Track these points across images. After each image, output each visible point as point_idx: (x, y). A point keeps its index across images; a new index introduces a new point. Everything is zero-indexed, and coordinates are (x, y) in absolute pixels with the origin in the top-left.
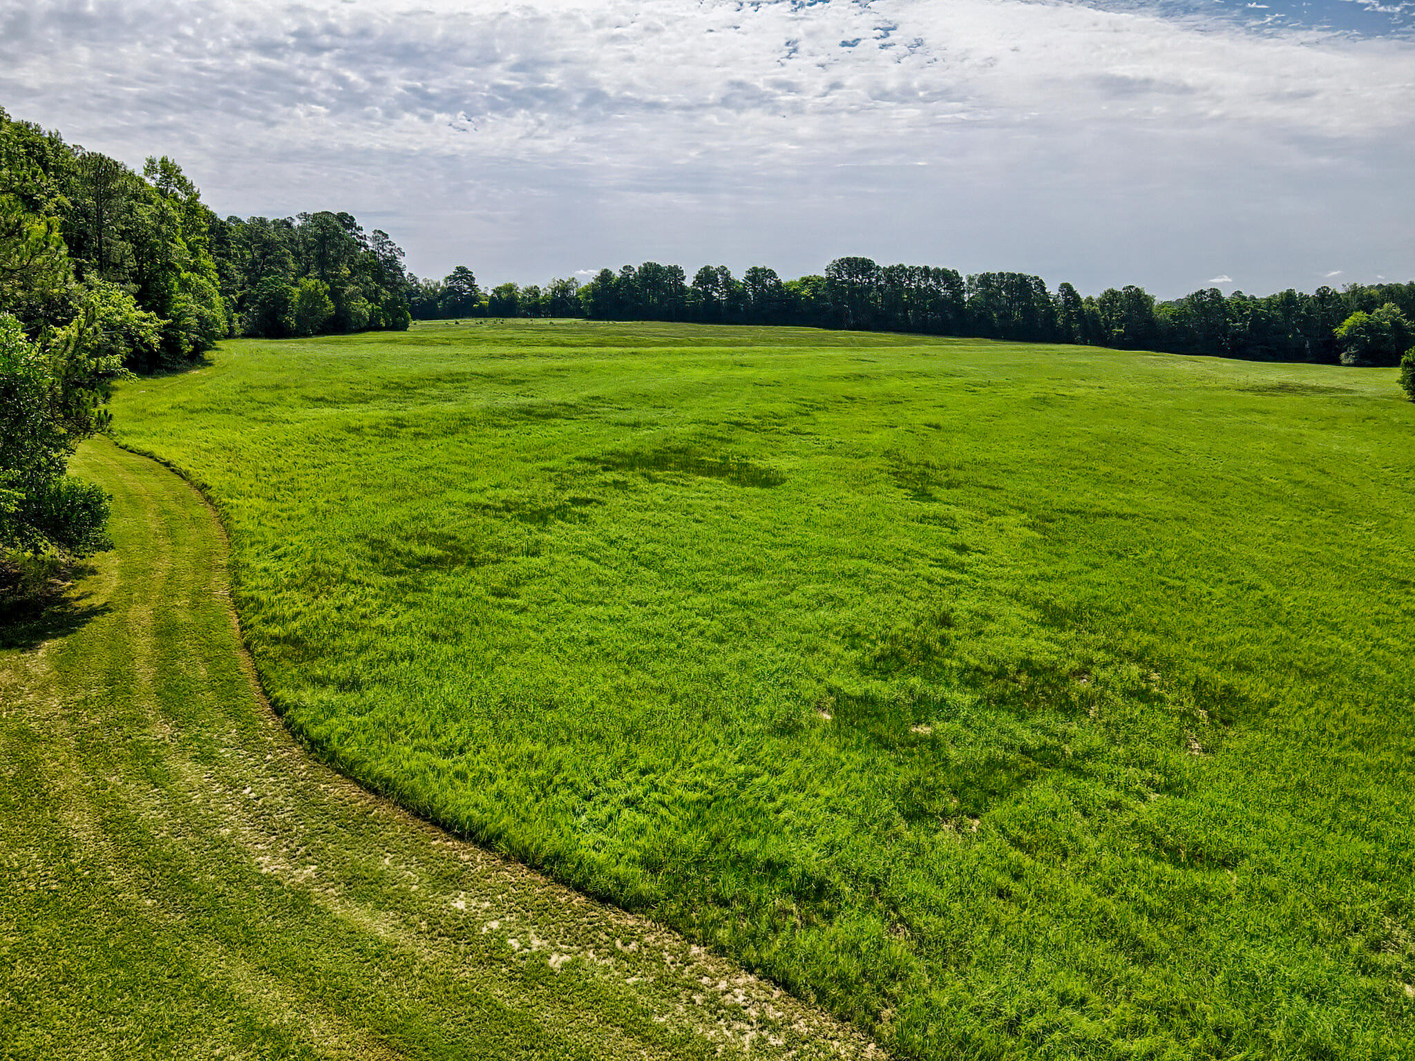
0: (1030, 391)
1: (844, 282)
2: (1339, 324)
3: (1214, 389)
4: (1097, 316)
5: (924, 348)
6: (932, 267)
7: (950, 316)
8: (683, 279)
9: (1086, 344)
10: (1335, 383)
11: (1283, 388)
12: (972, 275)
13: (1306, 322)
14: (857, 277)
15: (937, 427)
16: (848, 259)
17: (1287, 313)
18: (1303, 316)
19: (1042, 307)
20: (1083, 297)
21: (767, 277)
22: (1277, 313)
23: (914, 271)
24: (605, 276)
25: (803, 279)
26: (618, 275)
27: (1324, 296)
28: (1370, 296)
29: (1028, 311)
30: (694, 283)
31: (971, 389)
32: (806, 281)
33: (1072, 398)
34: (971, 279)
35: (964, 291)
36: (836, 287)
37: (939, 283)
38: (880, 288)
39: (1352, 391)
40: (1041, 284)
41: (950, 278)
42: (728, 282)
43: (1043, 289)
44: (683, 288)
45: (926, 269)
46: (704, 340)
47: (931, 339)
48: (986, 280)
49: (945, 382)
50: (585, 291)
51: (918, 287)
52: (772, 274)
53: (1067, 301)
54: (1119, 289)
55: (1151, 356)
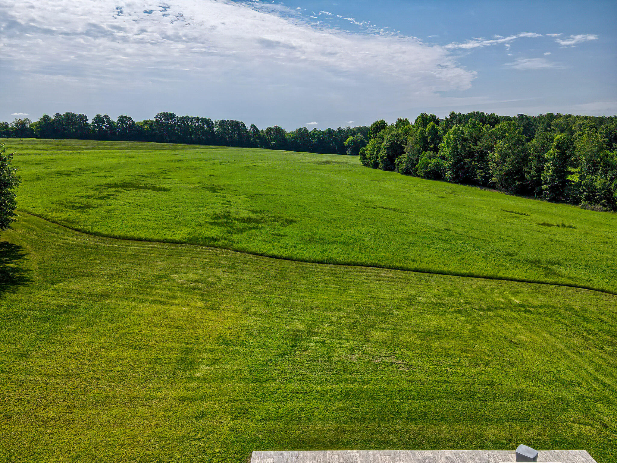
0: (243, 165)
1: (163, 123)
2: (345, 140)
3: (305, 163)
4: (265, 137)
5: (201, 150)
6: (200, 117)
7: (209, 137)
8: (87, 120)
9: (262, 148)
10: (344, 160)
11: (327, 162)
12: (217, 121)
13: (335, 139)
14: (169, 121)
15: (213, 176)
16: (164, 113)
17: (329, 137)
18: (334, 138)
19: (245, 134)
20: (260, 130)
21: (128, 120)
22: (326, 137)
23: (193, 119)
24: (46, 118)
25: (144, 121)
26: (53, 118)
27: (340, 131)
28: (354, 131)
29: (239, 135)
30: (93, 122)
31: (222, 164)
32: (146, 122)
33: (258, 166)
34: (216, 122)
35: (214, 127)
36: (160, 125)
37: (203, 124)
38: (179, 126)
39: (347, 163)
40: (244, 125)
41: (208, 122)
42: (110, 122)
43: (245, 126)
44: (87, 124)
45: (198, 118)
46: (106, 148)
47: (203, 146)
48: (222, 122)
49: (212, 162)
50: (35, 124)
51: (195, 125)
52: (130, 119)
53: (254, 131)
54: (272, 127)
55: (285, 152)
